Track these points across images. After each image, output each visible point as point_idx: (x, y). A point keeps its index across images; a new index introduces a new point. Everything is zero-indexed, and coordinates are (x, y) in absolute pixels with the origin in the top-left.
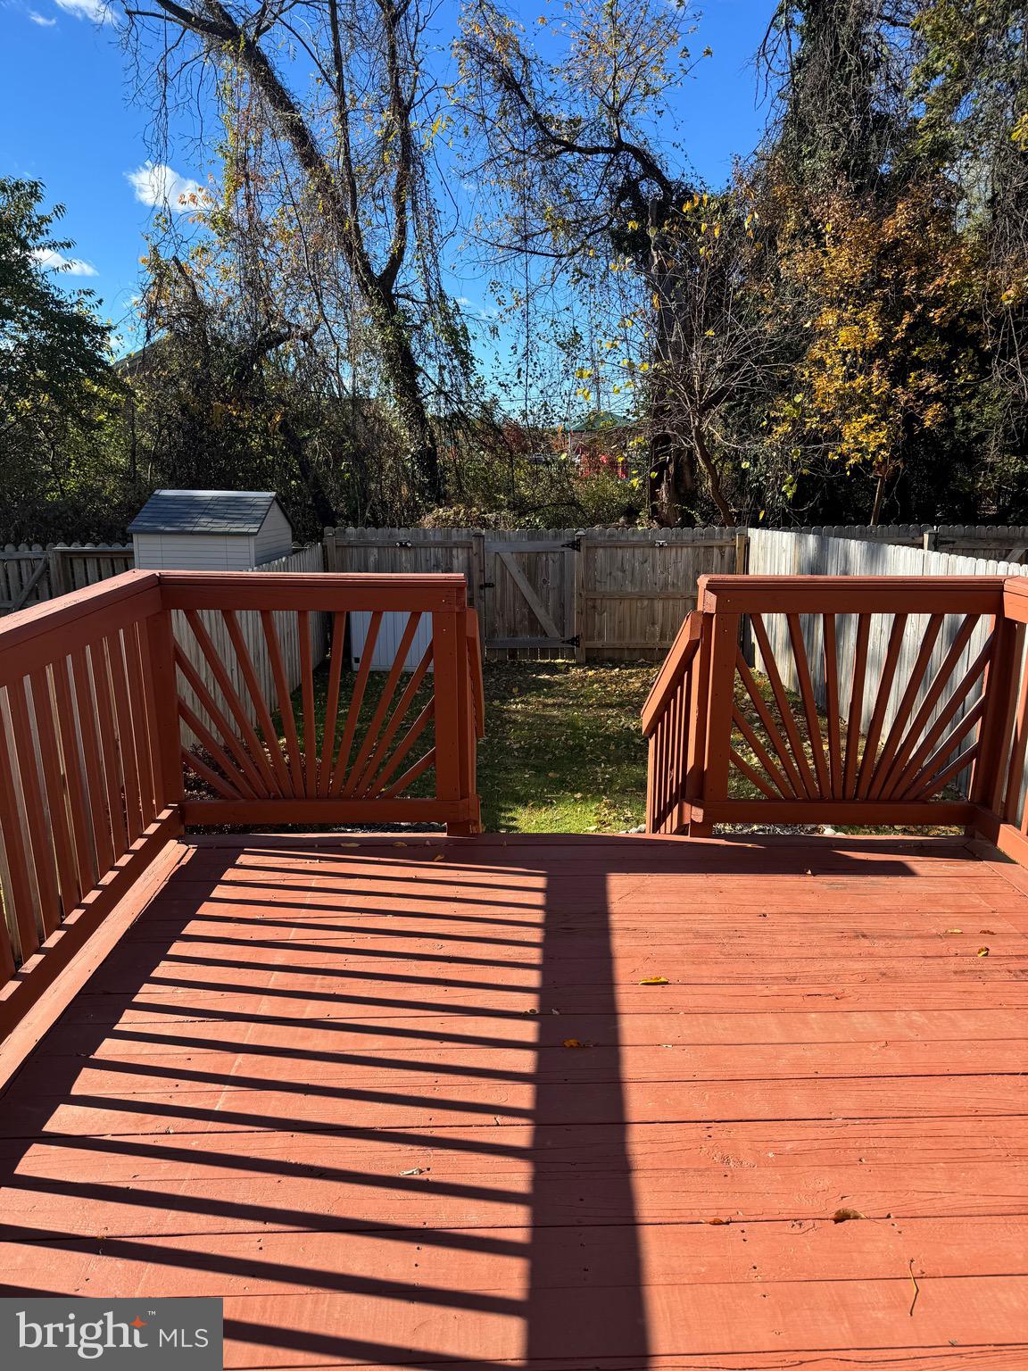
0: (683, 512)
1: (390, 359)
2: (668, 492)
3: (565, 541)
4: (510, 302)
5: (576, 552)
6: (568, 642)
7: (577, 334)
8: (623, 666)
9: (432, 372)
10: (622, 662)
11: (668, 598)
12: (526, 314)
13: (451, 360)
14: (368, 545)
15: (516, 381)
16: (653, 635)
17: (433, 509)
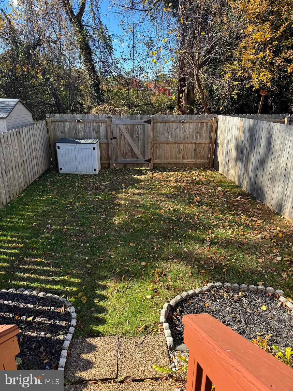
0: (190, 108)
1: (81, 48)
2: (185, 100)
3: (145, 120)
4: (127, 29)
5: (149, 125)
6: (146, 161)
7: (151, 40)
8: (168, 170)
9: (98, 53)
10: (167, 169)
11: (185, 143)
12: (133, 32)
13: (105, 49)
14: (64, 121)
15: (130, 58)
16: (179, 158)
17: (96, 106)
